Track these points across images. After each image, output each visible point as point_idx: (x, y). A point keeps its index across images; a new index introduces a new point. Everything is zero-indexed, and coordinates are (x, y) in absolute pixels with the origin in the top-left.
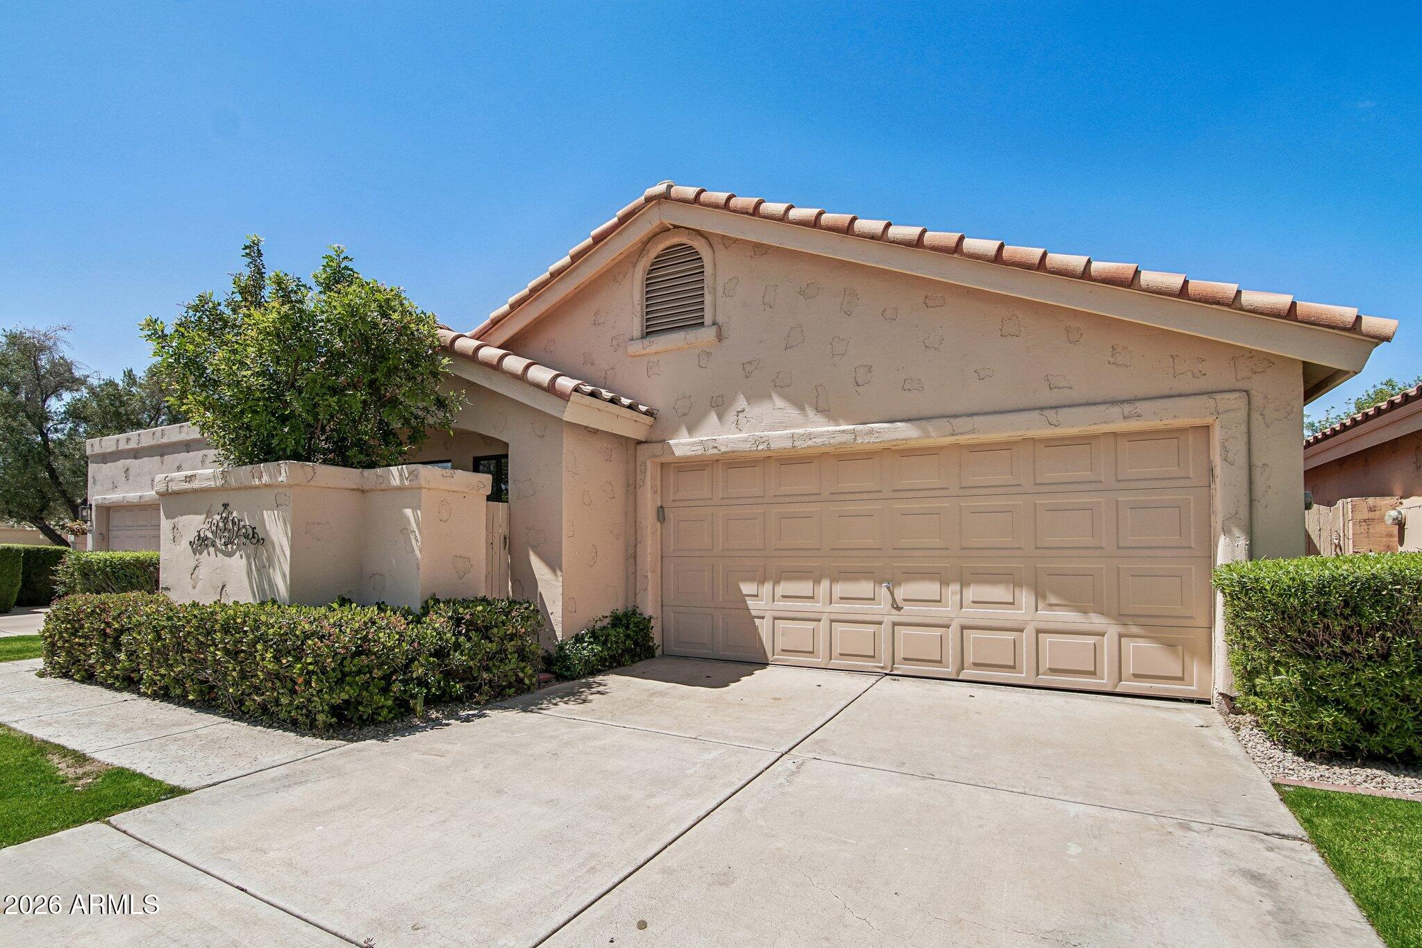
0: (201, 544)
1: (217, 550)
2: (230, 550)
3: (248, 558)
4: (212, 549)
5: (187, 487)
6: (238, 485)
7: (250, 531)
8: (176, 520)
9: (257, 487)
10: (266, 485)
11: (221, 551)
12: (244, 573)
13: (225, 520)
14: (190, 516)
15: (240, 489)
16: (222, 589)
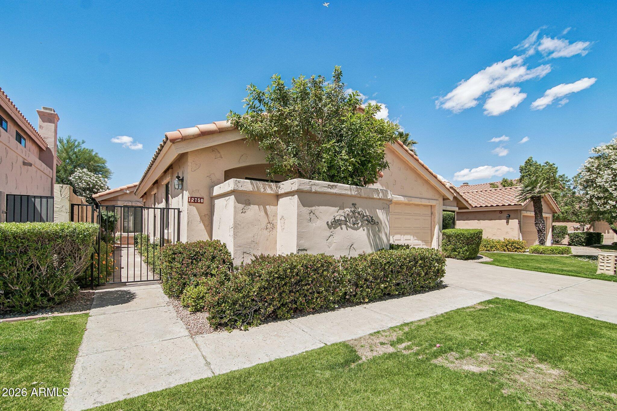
0: (335, 224)
1: (347, 226)
2: (356, 227)
3: (368, 230)
4: (344, 227)
5: (327, 191)
6: (366, 196)
7: (370, 218)
8: (313, 208)
9: (374, 199)
10: (380, 199)
11: (351, 227)
12: (366, 237)
13: (354, 212)
14: (327, 207)
15: (366, 198)
16: (351, 247)
